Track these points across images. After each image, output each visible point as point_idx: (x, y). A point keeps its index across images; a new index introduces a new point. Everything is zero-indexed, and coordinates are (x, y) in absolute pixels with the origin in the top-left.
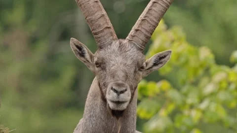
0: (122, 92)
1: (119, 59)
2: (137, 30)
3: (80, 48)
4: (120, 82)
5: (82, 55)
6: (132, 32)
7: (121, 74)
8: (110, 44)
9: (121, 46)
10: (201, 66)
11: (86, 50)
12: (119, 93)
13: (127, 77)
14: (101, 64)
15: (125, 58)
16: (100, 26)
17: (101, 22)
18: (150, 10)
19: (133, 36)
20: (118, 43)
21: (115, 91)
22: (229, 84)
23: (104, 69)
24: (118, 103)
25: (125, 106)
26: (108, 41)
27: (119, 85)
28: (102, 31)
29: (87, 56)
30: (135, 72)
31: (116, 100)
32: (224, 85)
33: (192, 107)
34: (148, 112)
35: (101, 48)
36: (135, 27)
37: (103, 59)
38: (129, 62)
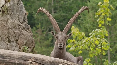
0: (61, 44)
1: (61, 37)
2: (65, 30)
3: (53, 33)
4: (61, 42)
5: (54, 35)
6: (64, 30)
7: (61, 40)
8: (59, 33)
9: (61, 34)
10: (82, 37)
11: (54, 34)
12: (60, 45)
13: (62, 41)
14: (57, 38)
15: (62, 36)
16: (57, 29)
17: (57, 28)
18: (68, 25)
19: (64, 31)
20: (61, 33)
21: (60, 44)
22: (88, 41)
23: (58, 39)
24: (60, 47)
25: (62, 47)
26: (59, 32)
27: (60, 43)
28: (57, 30)
29: (55, 35)
30: (65, 39)
31: (60, 46)
32: (87, 41)
33: (80, 45)
34: (70, 46)
35: (57, 34)
36: (65, 29)
37: (57, 36)
38: (63, 37)
